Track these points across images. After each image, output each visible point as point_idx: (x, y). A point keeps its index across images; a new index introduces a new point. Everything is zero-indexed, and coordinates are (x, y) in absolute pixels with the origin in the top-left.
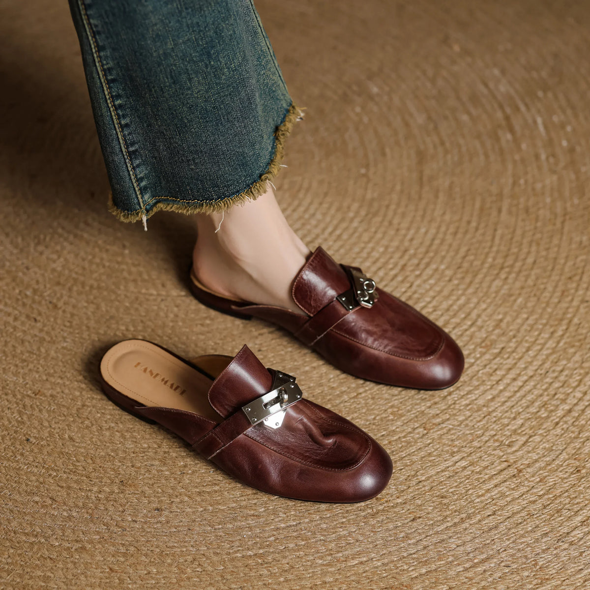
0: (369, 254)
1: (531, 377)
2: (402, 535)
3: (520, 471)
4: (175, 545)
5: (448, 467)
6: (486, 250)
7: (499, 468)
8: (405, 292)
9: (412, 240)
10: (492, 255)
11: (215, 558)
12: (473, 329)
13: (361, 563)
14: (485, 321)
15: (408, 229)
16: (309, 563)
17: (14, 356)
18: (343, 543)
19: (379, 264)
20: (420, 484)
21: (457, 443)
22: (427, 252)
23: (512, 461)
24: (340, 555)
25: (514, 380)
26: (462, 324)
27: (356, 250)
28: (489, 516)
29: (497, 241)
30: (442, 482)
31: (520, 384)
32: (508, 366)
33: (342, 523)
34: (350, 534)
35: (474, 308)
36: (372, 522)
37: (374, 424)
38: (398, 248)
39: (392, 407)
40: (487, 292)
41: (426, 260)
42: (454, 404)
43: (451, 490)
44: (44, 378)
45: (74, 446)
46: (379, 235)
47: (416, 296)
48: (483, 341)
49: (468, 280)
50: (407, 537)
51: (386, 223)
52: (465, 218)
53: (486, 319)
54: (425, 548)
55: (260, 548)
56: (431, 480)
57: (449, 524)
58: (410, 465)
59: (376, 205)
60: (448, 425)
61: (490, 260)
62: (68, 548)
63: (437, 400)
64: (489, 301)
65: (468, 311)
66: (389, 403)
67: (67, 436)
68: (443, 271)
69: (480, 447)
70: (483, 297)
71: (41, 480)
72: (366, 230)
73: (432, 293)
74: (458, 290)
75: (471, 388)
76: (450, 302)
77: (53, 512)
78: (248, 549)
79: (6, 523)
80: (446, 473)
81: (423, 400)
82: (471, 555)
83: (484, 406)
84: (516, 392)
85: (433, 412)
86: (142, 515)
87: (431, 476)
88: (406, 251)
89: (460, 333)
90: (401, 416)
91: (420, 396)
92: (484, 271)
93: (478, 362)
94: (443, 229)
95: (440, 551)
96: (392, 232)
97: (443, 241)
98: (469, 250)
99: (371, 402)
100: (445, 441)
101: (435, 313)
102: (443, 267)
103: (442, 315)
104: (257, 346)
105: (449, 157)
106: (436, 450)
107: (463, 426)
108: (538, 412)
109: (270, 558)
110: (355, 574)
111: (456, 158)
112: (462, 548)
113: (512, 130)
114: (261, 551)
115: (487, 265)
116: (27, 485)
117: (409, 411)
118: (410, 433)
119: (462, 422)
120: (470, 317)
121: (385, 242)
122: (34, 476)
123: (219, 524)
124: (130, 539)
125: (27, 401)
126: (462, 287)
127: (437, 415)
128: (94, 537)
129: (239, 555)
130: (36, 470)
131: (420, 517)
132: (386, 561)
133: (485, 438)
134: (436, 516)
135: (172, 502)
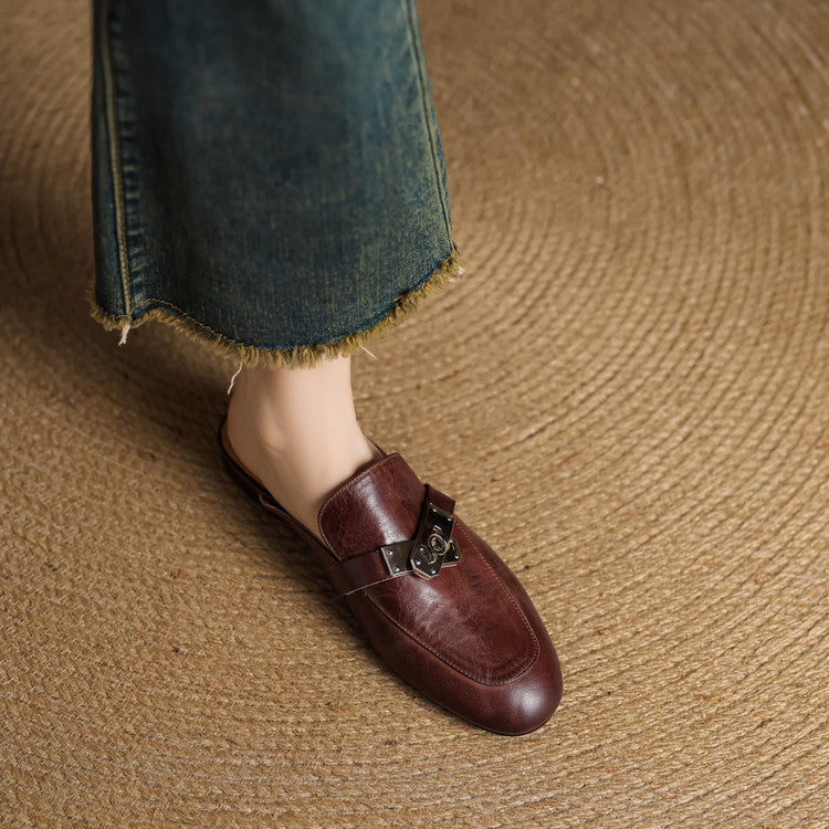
0: (629, 308)
2: (750, 749)
4: (424, 796)
5: (798, 639)
6: (799, 294)
8: (694, 367)
9: (689, 282)
10: (808, 300)
11: (486, 812)
12: (802, 420)
13: (698, 798)
14: (816, 406)
15: (682, 266)
16: (623, 806)
17: (131, 519)
18: (667, 770)
19: (646, 325)
20: (763, 668)
21: (804, 600)
22: (715, 301)
24: (666, 788)
26: (785, 414)
27: (611, 303)
29: (812, 277)
30: (792, 662)
33: (662, 739)
34: (674, 756)
35: (799, 385)
36: (703, 733)
37: (682, 582)
38: (671, 295)
39: (704, 553)
40: (812, 359)
41: (716, 313)
42: (792, 540)
43: (808, 674)
44: (183, 549)
45: (246, 654)
46: (640, 279)
47: (712, 372)
48: (819, 438)
49: (782, 343)
50: (757, 751)
51: (647, 259)
52: (761, 246)
53: (818, 402)
54: (785, 766)
55: (548, 790)
56: (777, 660)
57: (813, 727)
58: (744, 641)
59: (628, 232)
60: (786, 575)
61: (807, 308)
62: (268, 817)
63: (766, 537)
64: (816, 373)
65: (790, 391)
66: (699, 547)
67: (233, 640)
68: (745, 328)
70: (808, 367)
71: (208, 712)
72: (620, 272)
73: (734, 367)
74: (771, 358)
75: (813, 514)
76: (763, 379)
77: (234, 761)
78: (532, 793)
79: (168, 785)
80: (796, 648)
81: (746, 539)
85: (764, 555)
86: (367, 753)
87: (776, 655)
88: (684, 300)
89: (784, 428)
90: (720, 565)
91: (741, 534)
92: (802, 326)
93: (817, 472)
94: (732, 264)
95: (807, 770)
96: (659, 273)
97: (735, 282)
98: (775, 294)
99: (671, 548)
100: (787, 599)
101: (744, 399)
102: (742, 323)
103: (755, 401)
104: (487, 474)
105: (721, 149)
106: (777, 613)
107: (809, 573)
109: (565, 805)
110: (692, 816)
111: (732, 151)
113: (805, 99)
114: (551, 794)
115: (804, 317)
116: (188, 722)
117: (729, 558)
118: (736, 590)
119: (807, 566)
120: (794, 402)
121: (650, 289)
122: (197, 706)
123: (483, 758)
124: (357, 793)
125: (164, 588)
126: (776, 353)
127: (771, 559)
128: (303, 795)
129: (519, 803)
130: (196, 697)
131: (770, 720)
132: (732, 792)
134: (792, 715)
135: (409, 729)
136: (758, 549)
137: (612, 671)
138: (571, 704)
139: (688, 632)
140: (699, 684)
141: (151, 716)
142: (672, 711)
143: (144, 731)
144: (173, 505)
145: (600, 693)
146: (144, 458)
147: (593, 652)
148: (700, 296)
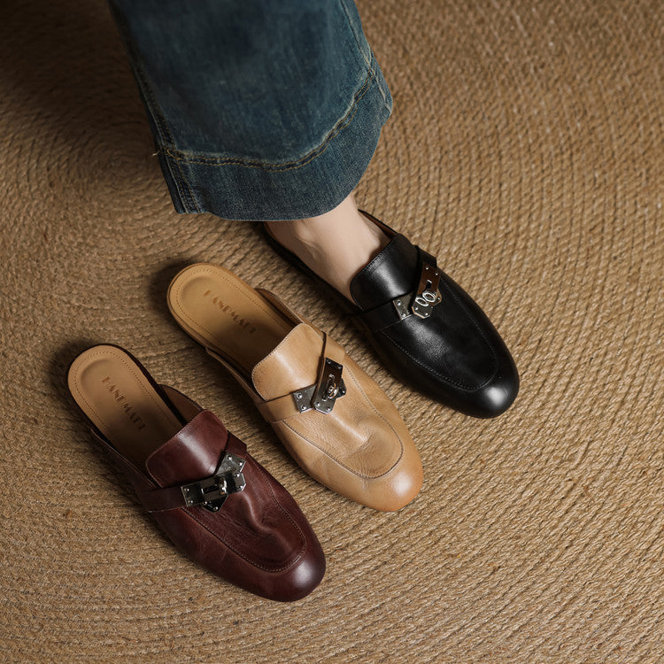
1: (576, 369)
2: (487, 591)
3: (587, 488)
4: (266, 659)
5: (515, 501)
6: (496, 215)
7: (565, 490)
10: (503, 220)
12: (504, 324)
13: (454, 633)
16: (403, 647)
20: (492, 528)
21: (516, 470)
23: (576, 478)
24: (432, 629)
25: (559, 377)
28: (567, 548)
30: (512, 520)
31: (567, 380)
32: (551, 362)
33: (426, 592)
34: (435, 604)
35: (501, 295)
36: (454, 584)
39: (442, 443)
40: (509, 271)
43: (524, 528)
45: (128, 569)
48: (518, 337)
49: (485, 261)
50: (492, 592)
52: (465, 176)
54: (512, 601)
55: (350, 642)
56: (501, 520)
57: (530, 568)
58: (476, 509)
60: (503, 452)
61: (502, 227)
64: (513, 282)
65: (495, 301)
66: (438, 438)
67: (116, 559)
69: (542, 469)
71: (106, 618)
77: (130, 653)
78: (339, 646)
80: (515, 508)
81: (471, 427)
82: (559, 597)
83: (536, 417)
84: (564, 391)
85: (486, 438)
86: (222, 633)
87: (500, 516)
90: (454, 451)
95: (528, 601)
100: (504, 471)
106: (499, 483)
107: (519, 448)
108: (591, 411)
109: (363, 651)
110: (451, 647)
112: (548, 593)
114: (352, 645)
115: (501, 236)
116: (93, 628)
117: (460, 444)
118: (468, 469)
119: (517, 443)
122: (97, 615)
123: (303, 624)
126: (482, 270)
127: (491, 441)
129: (332, 654)
130: (96, 607)
131: (499, 567)
132: (477, 625)
133: (544, 458)
134: (515, 562)
135: (248, 610)
136: (481, 434)
137: (386, 545)
138: (360, 575)
139: (437, 506)
140: (448, 546)
141: (66, 627)
142: (430, 570)
143: (63, 638)
144: (57, 459)
145: (379, 563)
146: (29, 423)
147: (371, 532)
148: (422, 229)
